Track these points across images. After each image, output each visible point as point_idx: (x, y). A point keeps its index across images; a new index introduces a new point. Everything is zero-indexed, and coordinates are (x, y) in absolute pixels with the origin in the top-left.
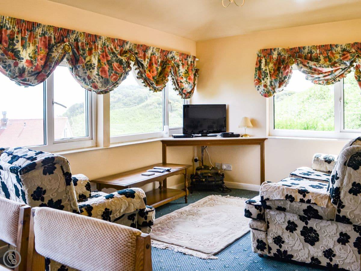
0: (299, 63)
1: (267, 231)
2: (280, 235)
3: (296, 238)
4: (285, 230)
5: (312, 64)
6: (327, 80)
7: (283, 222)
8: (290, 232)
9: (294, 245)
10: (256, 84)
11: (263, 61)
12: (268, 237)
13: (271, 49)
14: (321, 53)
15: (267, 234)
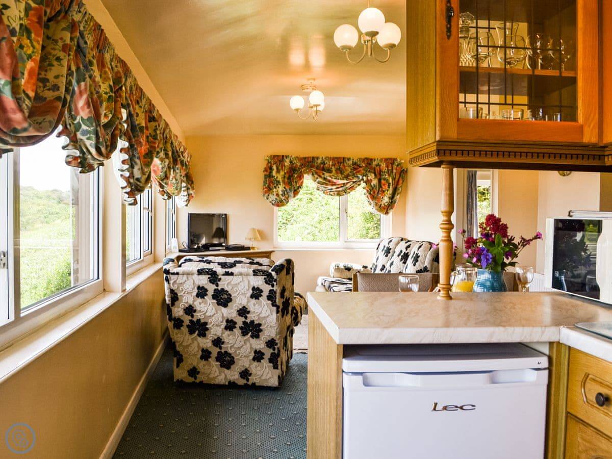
0: (314, 173)
5: (327, 175)
6: (339, 191)
10: (266, 192)
11: (275, 167)
13: (283, 156)
14: (333, 165)
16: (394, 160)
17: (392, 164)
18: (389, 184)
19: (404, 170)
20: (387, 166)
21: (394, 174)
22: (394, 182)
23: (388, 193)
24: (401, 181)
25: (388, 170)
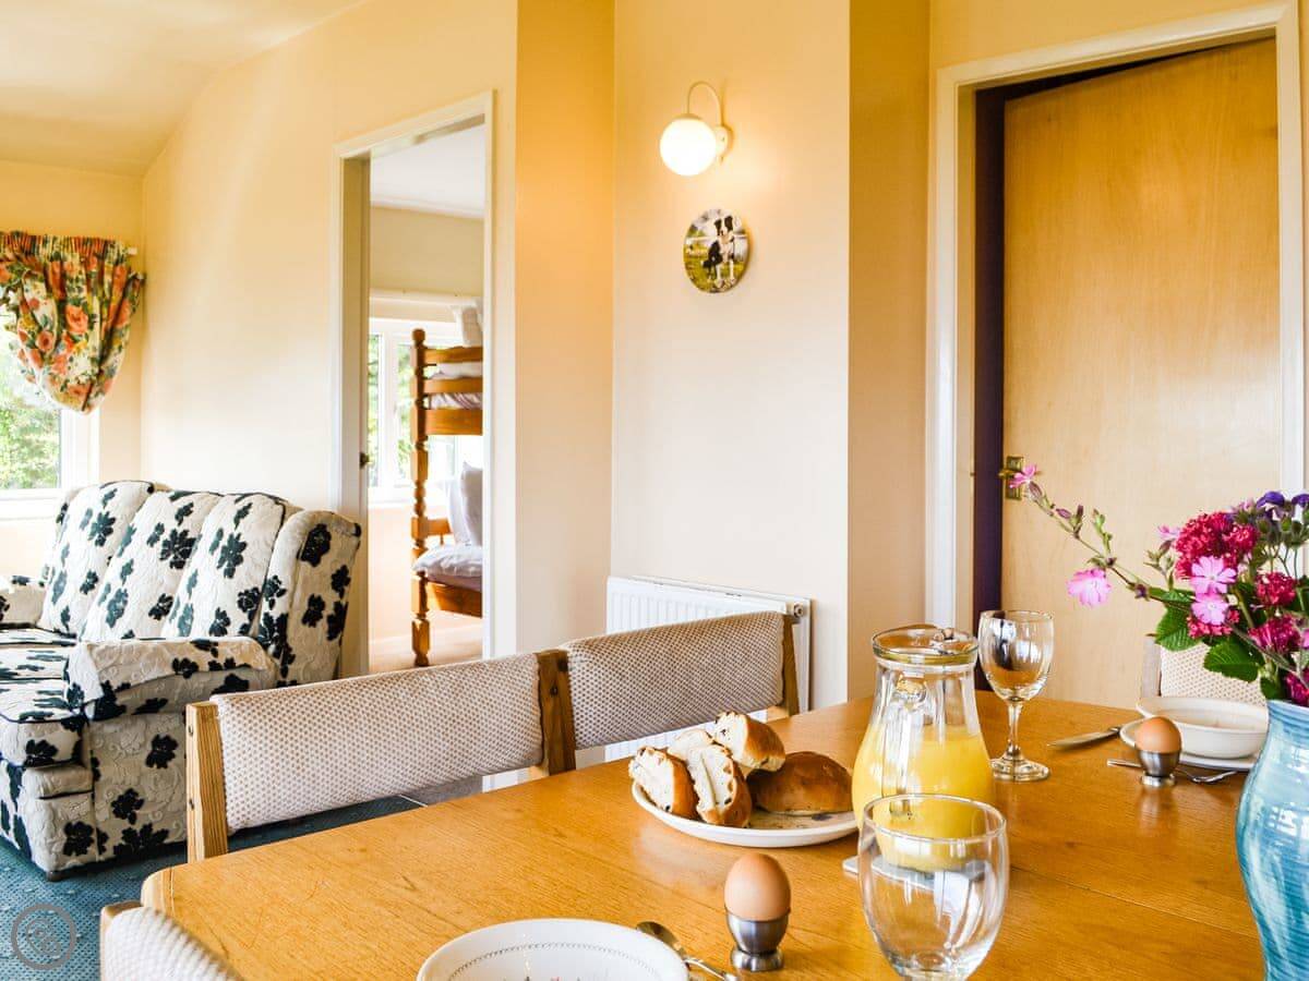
1: (93, 790)
2: (133, 786)
3: (176, 778)
4: (145, 768)
7: (141, 746)
8: (158, 767)
9: (171, 799)
12: (96, 805)
15: (93, 796)
16: (107, 244)
17: (102, 257)
18: (92, 317)
19: (135, 277)
20: (85, 263)
21: (106, 286)
22: (105, 310)
23: (89, 344)
24: (127, 311)
25: (88, 277)
